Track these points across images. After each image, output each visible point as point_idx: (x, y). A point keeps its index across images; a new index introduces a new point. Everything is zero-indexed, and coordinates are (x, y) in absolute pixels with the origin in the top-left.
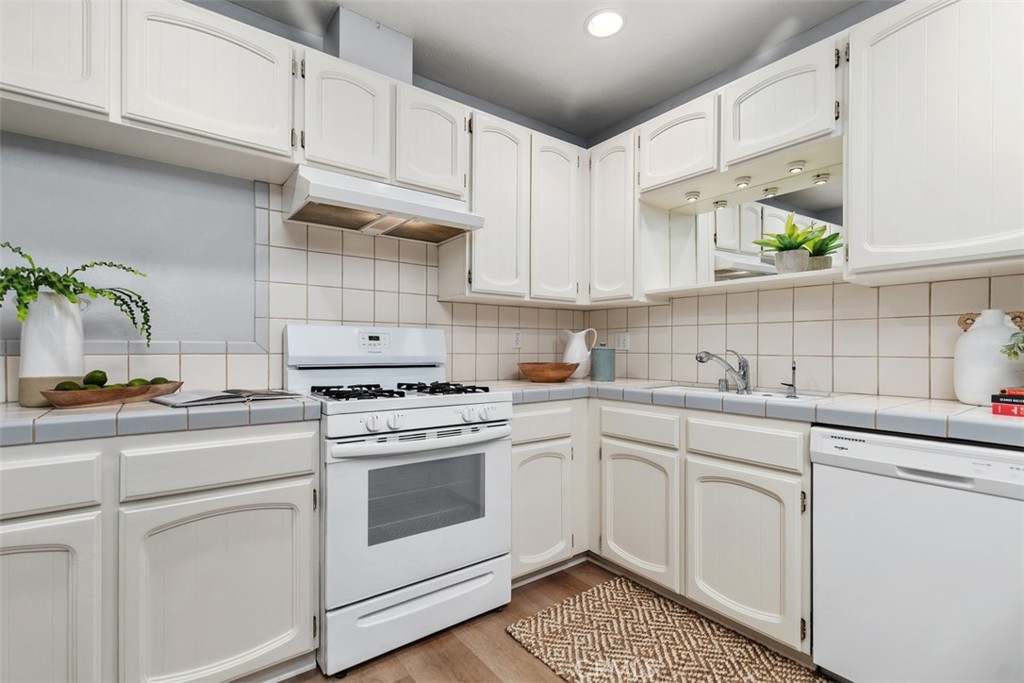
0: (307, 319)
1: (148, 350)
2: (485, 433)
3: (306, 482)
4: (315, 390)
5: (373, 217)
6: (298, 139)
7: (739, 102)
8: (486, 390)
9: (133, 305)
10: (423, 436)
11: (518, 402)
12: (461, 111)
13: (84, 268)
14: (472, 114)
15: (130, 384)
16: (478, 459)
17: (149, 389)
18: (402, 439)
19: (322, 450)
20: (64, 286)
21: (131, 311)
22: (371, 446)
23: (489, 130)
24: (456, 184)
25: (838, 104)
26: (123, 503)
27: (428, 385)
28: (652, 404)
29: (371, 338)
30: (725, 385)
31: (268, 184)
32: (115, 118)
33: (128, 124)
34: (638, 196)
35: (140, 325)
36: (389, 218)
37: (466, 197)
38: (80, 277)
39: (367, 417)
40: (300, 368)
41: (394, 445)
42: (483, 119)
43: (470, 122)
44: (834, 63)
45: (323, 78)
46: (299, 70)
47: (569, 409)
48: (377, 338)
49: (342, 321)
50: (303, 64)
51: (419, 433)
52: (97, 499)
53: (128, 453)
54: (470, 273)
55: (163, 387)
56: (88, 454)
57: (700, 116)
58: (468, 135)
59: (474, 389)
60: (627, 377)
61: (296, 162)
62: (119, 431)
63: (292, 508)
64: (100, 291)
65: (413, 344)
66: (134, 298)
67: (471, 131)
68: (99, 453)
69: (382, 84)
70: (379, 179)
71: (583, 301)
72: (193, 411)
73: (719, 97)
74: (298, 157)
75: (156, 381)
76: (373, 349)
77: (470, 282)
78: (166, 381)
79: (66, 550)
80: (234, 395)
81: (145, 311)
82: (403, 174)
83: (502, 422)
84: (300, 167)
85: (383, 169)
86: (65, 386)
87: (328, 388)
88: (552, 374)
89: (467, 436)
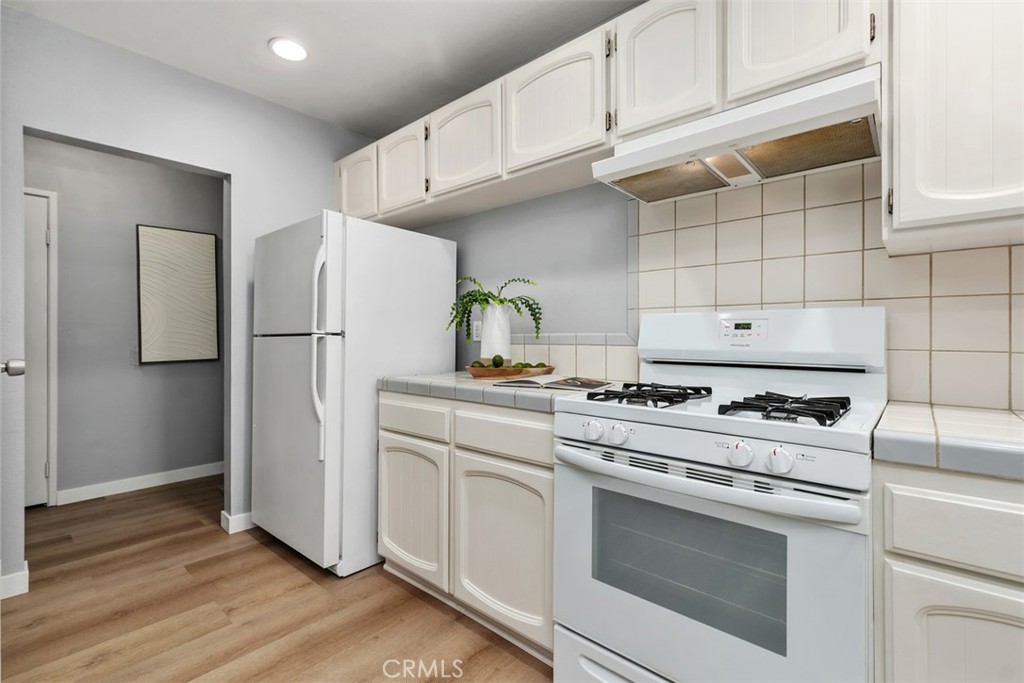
0: (675, 307)
1: (538, 341)
6: (612, 119)
10: (664, 467)
13: (506, 285)
18: (633, 462)
26: (456, 447)
29: (738, 326)
32: (505, 176)
37: (882, 54)
40: (655, 362)
46: (612, 46)
48: (747, 326)
49: (716, 306)
50: (616, 39)
51: (657, 461)
52: (447, 439)
53: (457, 413)
54: (891, 195)
61: (612, 145)
62: (455, 395)
63: (541, 497)
66: (531, 302)
68: (448, 409)
74: (615, 138)
76: (738, 341)
77: (891, 212)
78: (544, 366)
79: (436, 465)
82: (736, 88)
84: (616, 148)
85: (707, 98)
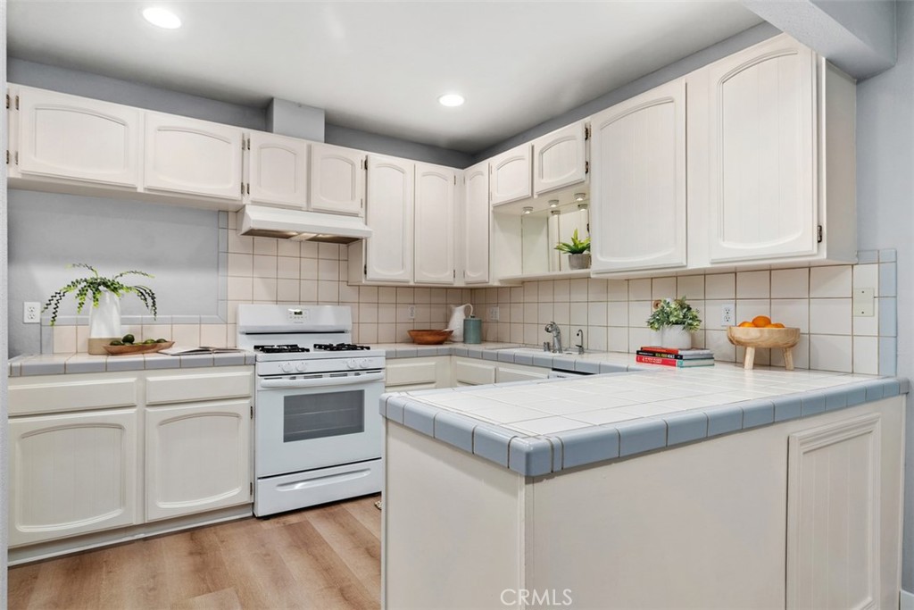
0: (252, 301)
1: (155, 322)
2: (364, 376)
3: (247, 401)
4: (256, 347)
5: (294, 234)
6: (244, 189)
7: (542, 153)
8: (368, 348)
9: (147, 296)
10: (321, 377)
11: (390, 357)
12: (358, 155)
13: (121, 275)
14: (367, 157)
15: (146, 343)
16: (361, 393)
17: (156, 345)
18: (305, 378)
19: (254, 383)
20: (113, 287)
21: (146, 299)
22: (286, 381)
23: (380, 166)
24: (355, 206)
25: (587, 163)
26: (148, 406)
27: (335, 345)
28: (482, 359)
29: (296, 313)
30: (548, 347)
31: (227, 212)
32: (140, 190)
33: (147, 192)
34: (491, 209)
35: (150, 307)
36: (305, 234)
37: (363, 214)
38: (119, 280)
39: (284, 364)
40: (247, 334)
41: (300, 381)
42: (376, 158)
43: (366, 162)
44: (585, 137)
45: (261, 148)
46: (246, 145)
47: (433, 363)
48: (301, 313)
49: (277, 301)
50: (249, 142)
51: (318, 374)
52: (135, 402)
53: (151, 379)
54: (365, 267)
55: (163, 344)
56: (129, 379)
57: (520, 158)
58: (364, 171)
59: (362, 348)
60: (498, 341)
61: (244, 203)
62: (145, 366)
63: (238, 416)
64: (130, 288)
65: (328, 317)
66: (148, 291)
67: (366, 168)
68: (135, 379)
69: (300, 146)
70: (299, 209)
71: (459, 283)
72: (182, 357)
73: (533, 147)
74: (246, 200)
75: (159, 341)
76: (297, 320)
77: (365, 273)
78: (165, 341)
79: (120, 427)
80: (205, 350)
81: (153, 298)
82: (315, 204)
83: (379, 369)
84: (247, 206)
85: (302, 202)
86: (114, 343)
87: (263, 347)
88: (430, 338)
89: (351, 378)
